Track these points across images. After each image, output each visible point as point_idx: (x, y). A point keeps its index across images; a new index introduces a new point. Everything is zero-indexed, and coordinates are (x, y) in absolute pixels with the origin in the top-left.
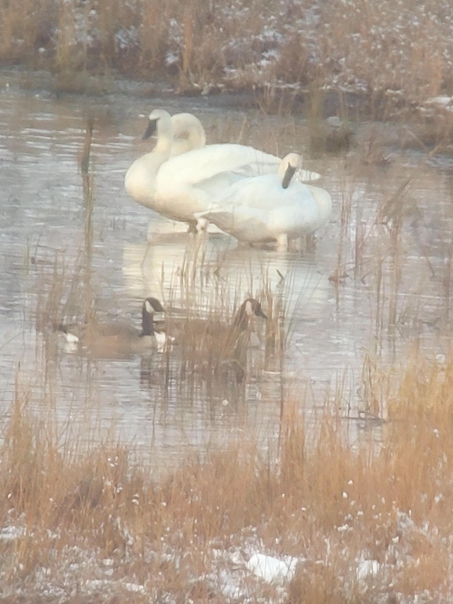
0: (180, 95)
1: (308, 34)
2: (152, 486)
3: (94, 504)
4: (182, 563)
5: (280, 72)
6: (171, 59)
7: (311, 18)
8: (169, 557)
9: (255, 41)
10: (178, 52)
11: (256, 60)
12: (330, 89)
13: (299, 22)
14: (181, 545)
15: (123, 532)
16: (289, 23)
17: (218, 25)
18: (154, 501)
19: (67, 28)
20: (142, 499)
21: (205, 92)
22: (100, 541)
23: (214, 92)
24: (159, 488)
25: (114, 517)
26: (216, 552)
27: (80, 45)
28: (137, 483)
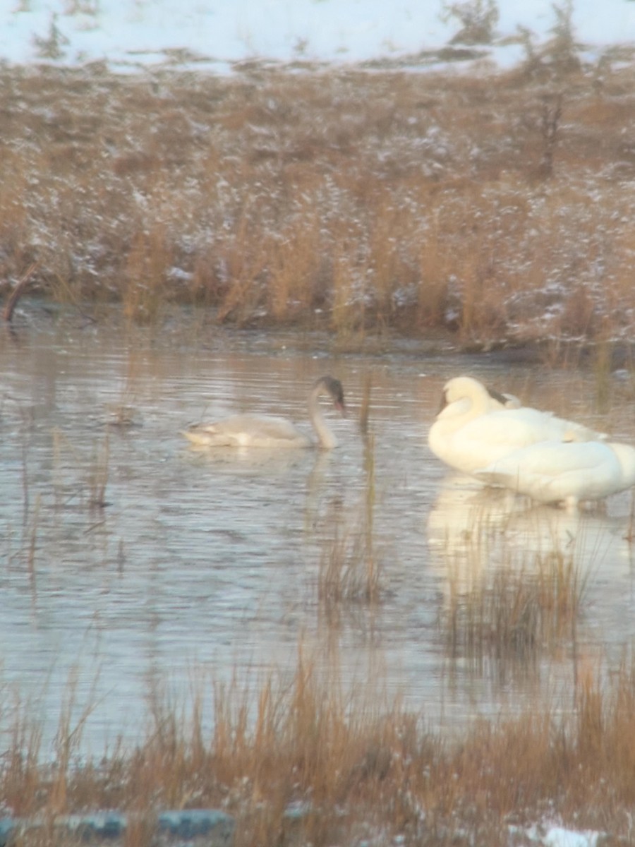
0: (462, 353)
1: (593, 286)
2: (443, 758)
3: (382, 777)
4: (477, 839)
5: (566, 325)
6: (451, 316)
7: (596, 269)
8: (462, 832)
9: (539, 295)
10: (457, 308)
11: (540, 313)
12: (617, 342)
13: (584, 274)
14: (473, 820)
15: (414, 808)
16: (573, 275)
17: (500, 280)
18: (446, 774)
19: (344, 288)
20: (434, 771)
21: (487, 348)
22: (390, 817)
23: (497, 348)
24: (450, 760)
25: (404, 791)
26: (512, 828)
27: (357, 305)
28: (428, 754)
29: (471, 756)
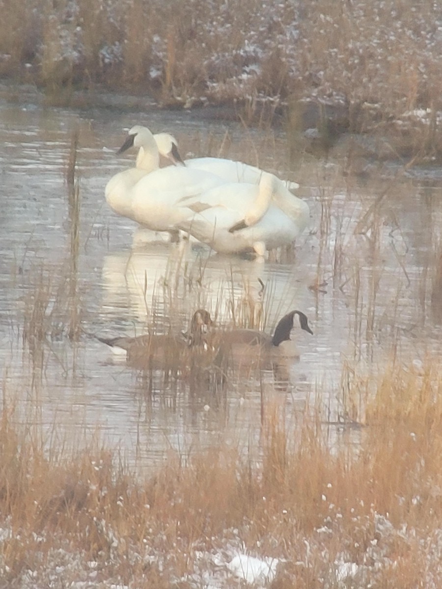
0: (163, 109)
1: (288, 49)
2: (137, 488)
4: (166, 567)
5: (261, 86)
6: (154, 74)
7: (292, 33)
8: (152, 559)
9: (237, 55)
10: (160, 66)
11: (237, 74)
12: (310, 102)
13: (279, 37)
14: (163, 548)
15: (107, 535)
16: (269, 38)
17: (201, 41)
18: (138, 504)
19: (53, 43)
20: (127, 501)
21: (187, 105)
22: (84, 544)
23: (197, 105)
24: (143, 491)
25: (99, 519)
26: (199, 554)
27: (65, 60)
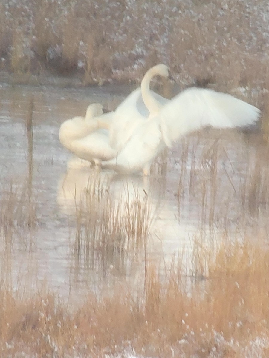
0: (86, 86)
1: (161, 50)
3: (34, 327)
6: (81, 65)
9: (130, 54)
10: (84, 60)
11: (131, 65)
13: (156, 43)
16: (150, 43)
17: (108, 45)
18: (70, 326)
22: (37, 350)
26: (107, 357)
28: (60, 315)
29: (85, 315)
